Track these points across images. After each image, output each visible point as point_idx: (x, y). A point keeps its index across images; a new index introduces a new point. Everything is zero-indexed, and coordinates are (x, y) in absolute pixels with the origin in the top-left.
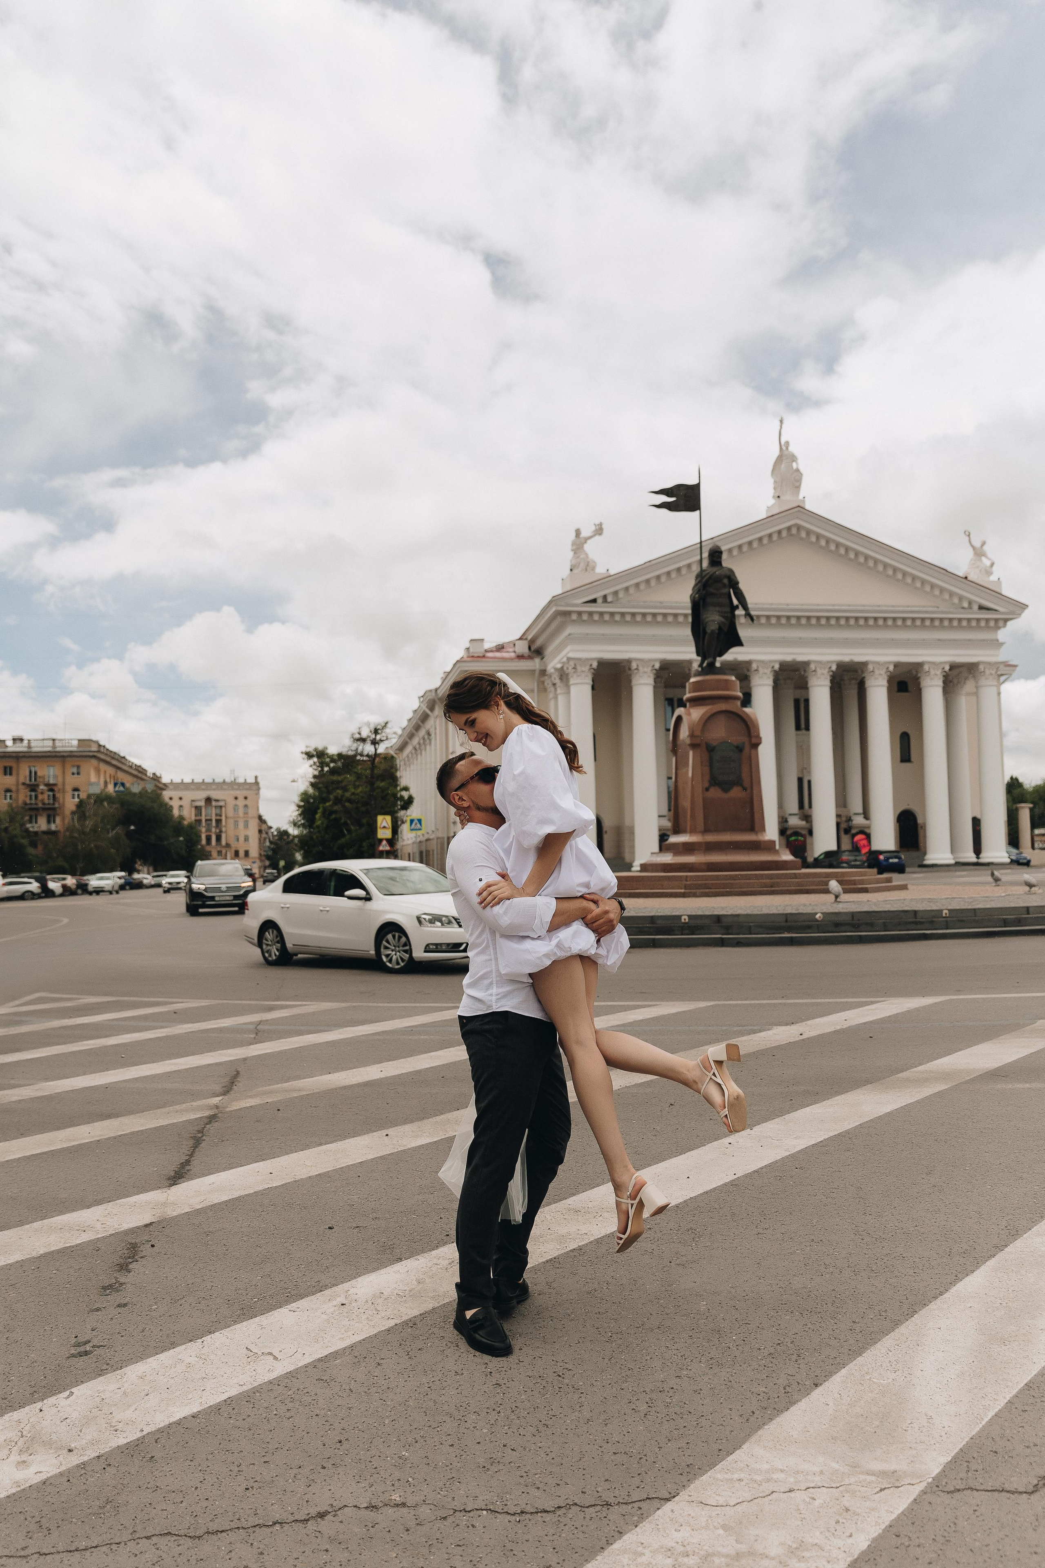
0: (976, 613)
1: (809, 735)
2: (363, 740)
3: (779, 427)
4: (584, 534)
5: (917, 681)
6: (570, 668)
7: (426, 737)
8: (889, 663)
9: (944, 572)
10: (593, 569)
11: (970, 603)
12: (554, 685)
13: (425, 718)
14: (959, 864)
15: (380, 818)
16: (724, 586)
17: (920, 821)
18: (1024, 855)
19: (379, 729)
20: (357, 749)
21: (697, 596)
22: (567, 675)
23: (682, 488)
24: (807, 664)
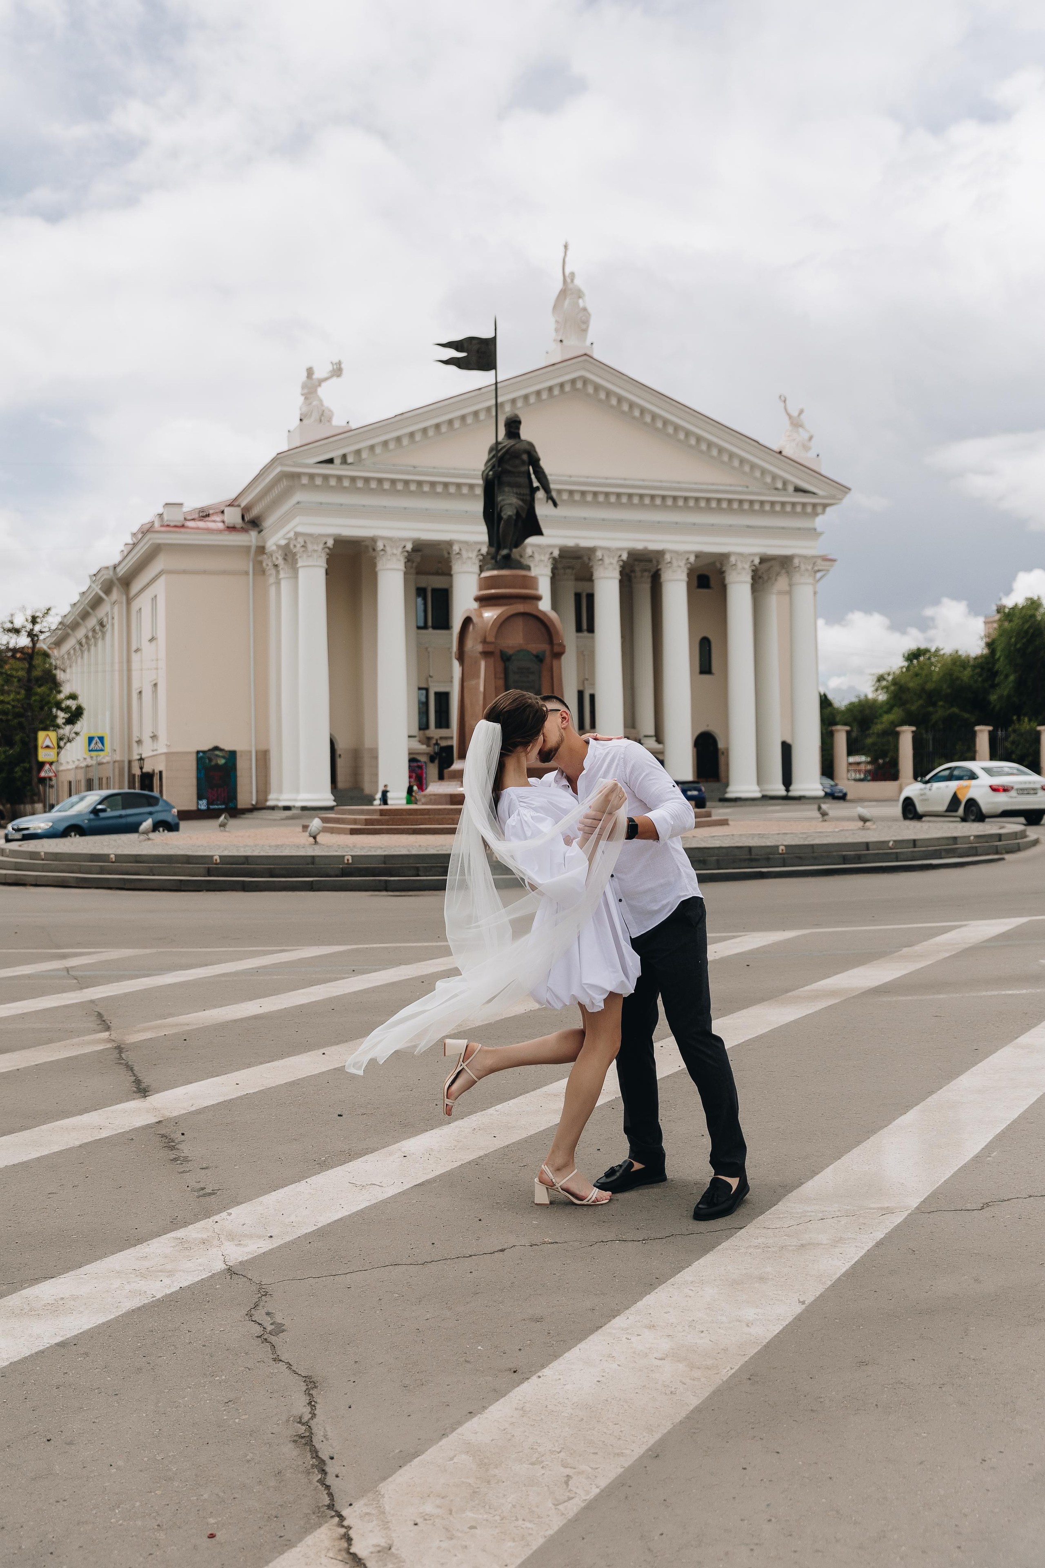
0: (790, 496)
1: (593, 638)
2: (17, 631)
3: (563, 254)
4: (317, 375)
5: (721, 574)
6: (298, 546)
7: (97, 628)
8: (690, 552)
9: (756, 444)
10: (329, 420)
11: (785, 483)
12: (276, 566)
13: (96, 603)
14: (767, 798)
15: (41, 735)
16: (523, 462)
17: (721, 745)
18: (840, 787)
19: (38, 617)
20: (8, 643)
21: (491, 473)
22: (295, 554)
23: (474, 342)
24: (592, 550)
